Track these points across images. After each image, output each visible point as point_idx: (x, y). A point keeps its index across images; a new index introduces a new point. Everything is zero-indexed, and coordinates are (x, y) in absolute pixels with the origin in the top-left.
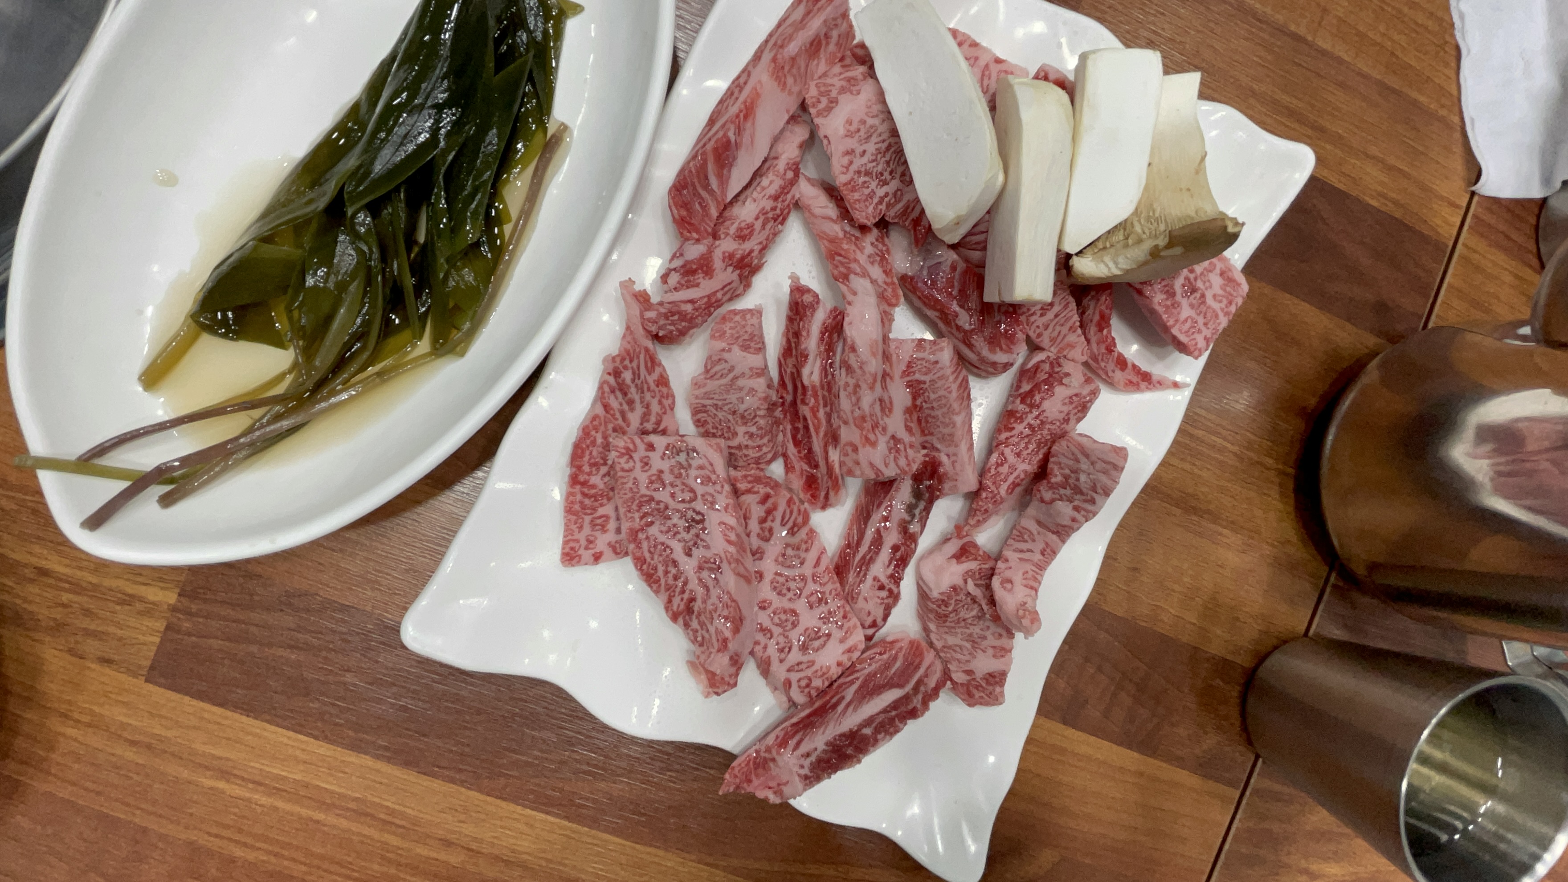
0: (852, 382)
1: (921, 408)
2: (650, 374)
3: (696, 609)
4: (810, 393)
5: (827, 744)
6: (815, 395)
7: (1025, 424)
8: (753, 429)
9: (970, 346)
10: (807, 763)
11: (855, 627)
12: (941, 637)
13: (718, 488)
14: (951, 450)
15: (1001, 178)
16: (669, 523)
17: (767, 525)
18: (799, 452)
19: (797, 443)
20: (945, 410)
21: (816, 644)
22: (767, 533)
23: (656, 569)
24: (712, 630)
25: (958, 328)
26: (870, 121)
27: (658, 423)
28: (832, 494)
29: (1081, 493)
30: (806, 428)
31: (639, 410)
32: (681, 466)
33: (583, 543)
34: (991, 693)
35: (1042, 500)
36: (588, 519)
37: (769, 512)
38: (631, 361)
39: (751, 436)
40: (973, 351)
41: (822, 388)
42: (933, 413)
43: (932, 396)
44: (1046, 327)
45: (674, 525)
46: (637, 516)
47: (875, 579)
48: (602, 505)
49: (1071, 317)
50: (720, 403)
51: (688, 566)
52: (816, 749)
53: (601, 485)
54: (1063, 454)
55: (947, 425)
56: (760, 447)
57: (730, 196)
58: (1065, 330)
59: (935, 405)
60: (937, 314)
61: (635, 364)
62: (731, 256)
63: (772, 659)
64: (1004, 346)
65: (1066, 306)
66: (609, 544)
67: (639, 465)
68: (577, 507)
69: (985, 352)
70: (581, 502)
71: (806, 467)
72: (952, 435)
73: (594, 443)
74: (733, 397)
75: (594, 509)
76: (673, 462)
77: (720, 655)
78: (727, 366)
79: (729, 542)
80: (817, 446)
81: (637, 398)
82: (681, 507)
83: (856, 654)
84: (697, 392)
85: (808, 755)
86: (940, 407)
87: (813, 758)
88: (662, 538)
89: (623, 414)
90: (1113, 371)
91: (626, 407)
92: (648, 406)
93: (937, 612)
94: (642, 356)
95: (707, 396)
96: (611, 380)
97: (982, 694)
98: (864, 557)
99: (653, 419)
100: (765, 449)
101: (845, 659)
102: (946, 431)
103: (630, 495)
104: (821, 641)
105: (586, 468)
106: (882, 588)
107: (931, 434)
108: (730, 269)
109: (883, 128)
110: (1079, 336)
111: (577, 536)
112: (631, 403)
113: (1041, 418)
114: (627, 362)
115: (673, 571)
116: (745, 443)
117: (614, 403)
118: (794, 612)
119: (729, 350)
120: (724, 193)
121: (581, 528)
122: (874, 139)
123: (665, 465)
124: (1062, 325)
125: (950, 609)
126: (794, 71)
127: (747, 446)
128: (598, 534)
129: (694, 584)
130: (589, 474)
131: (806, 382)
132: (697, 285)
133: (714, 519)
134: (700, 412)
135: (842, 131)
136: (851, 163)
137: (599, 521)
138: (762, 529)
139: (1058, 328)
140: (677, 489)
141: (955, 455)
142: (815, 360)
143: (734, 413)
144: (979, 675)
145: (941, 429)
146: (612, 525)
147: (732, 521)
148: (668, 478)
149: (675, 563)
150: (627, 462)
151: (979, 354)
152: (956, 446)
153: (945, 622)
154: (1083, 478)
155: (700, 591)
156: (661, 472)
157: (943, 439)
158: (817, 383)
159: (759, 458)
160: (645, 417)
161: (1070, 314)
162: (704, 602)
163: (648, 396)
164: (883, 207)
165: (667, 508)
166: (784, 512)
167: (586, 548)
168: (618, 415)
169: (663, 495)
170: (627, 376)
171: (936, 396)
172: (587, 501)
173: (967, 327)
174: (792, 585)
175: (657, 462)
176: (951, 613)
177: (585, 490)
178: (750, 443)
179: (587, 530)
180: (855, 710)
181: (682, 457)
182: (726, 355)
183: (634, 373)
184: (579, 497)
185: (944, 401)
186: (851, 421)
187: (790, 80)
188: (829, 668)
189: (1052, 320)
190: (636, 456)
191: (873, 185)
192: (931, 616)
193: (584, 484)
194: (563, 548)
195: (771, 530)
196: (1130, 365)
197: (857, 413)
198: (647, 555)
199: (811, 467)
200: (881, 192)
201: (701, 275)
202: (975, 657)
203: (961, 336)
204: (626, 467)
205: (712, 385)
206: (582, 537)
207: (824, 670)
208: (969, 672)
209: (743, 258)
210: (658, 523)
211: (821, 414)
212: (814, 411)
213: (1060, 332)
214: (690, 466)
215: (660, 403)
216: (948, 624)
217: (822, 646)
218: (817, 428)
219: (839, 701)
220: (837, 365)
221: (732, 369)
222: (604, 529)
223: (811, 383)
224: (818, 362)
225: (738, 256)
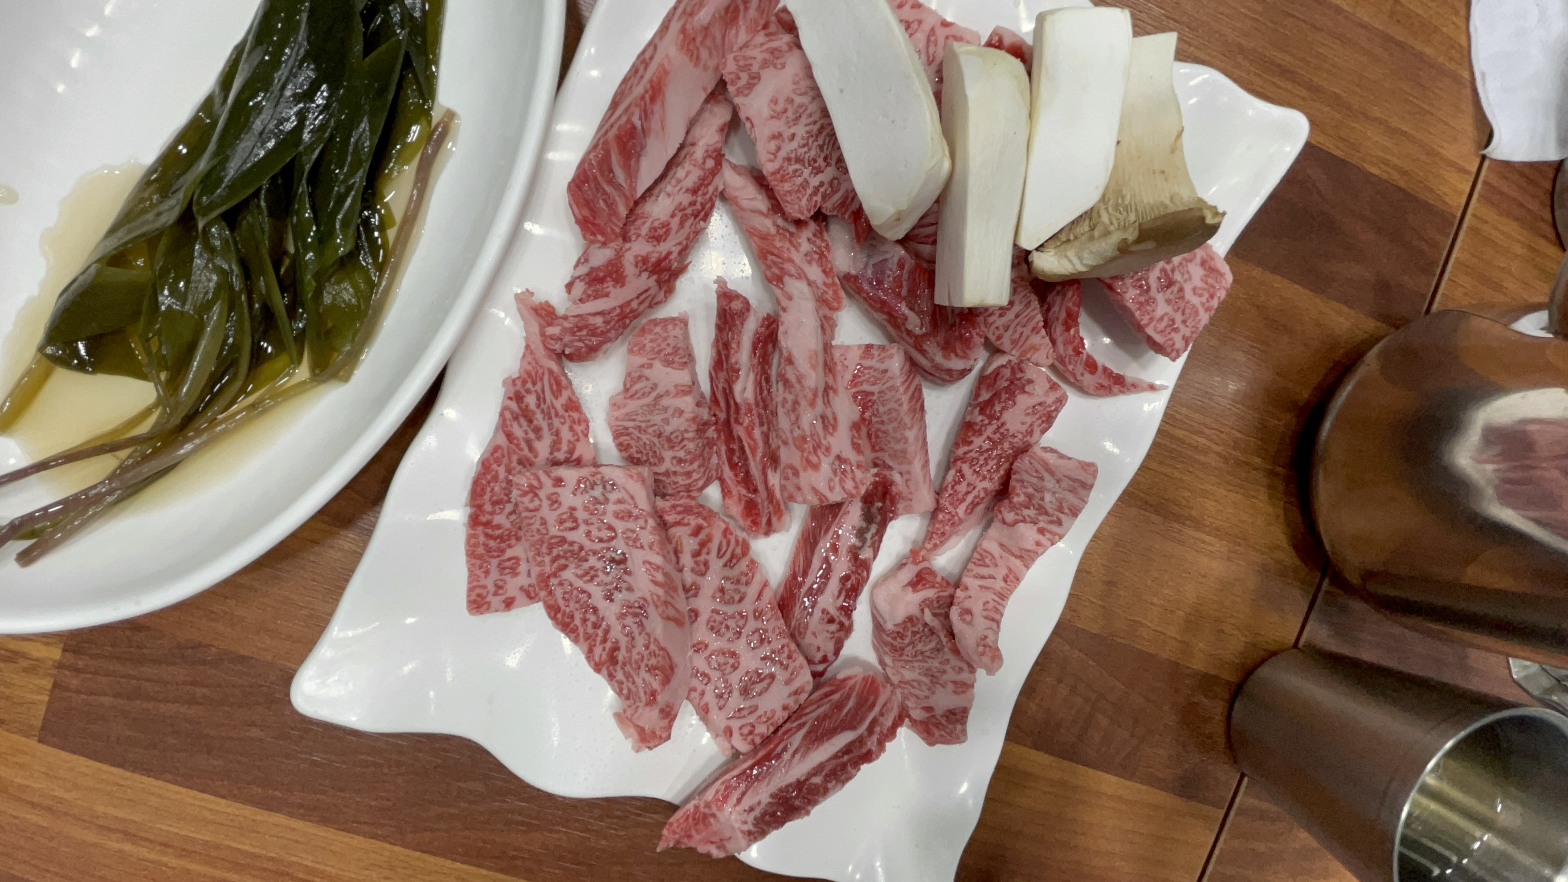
0: (790, 398)
1: (870, 422)
2: (556, 398)
3: (620, 658)
4: (744, 411)
5: (773, 796)
6: (750, 414)
7: (984, 437)
8: (681, 454)
9: (923, 352)
10: (751, 818)
11: (801, 667)
12: (898, 672)
13: (641, 522)
14: (904, 468)
15: (947, 165)
16: (586, 565)
17: (702, 558)
18: (736, 475)
19: (733, 466)
20: (895, 424)
21: (758, 688)
22: (702, 567)
23: (572, 617)
24: (639, 681)
25: (909, 333)
26: (798, 100)
27: (571, 451)
28: (774, 520)
29: (1047, 514)
30: (742, 449)
31: (547, 439)
32: (596, 501)
33: (491, 588)
34: (952, 732)
35: (1004, 522)
36: (495, 562)
37: (703, 544)
38: (534, 384)
39: (680, 461)
40: (926, 358)
41: (757, 405)
42: (883, 428)
43: (882, 409)
44: (1007, 328)
45: (591, 568)
46: (547, 559)
47: (824, 611)
48: (510, 546)
49: (1034, 317)
50: (643, 425)
51: (610, 611)
52: (759, 803)
53: (508, 525)
54: (1026, 472)
55: (899, 441)
56: (688, 474)
57: (639, 193)
58: (1027, 331)
59: (885, 418)
60: (885, 317)
61: (538, 387)
62: (645, 260)
63: (710, 706)
64: (959, 352)
65: (1028, 305)
66: (522, 589)
67: (546, 503)
68: (481, 550)
69: (939, 358)
70: (485, 545)
71: (744, 492)
72: (904, 451)
73: (495, 478)
74: (657, 418)
75: (503, 551)
76: (586, 498)
77: (648, 709)
78: (649, 384)
79: (655, 583)
80: (755, 470)
81: (544, 425)
82: (598, 546)
83: (803, 697)
84: (616, 414)
85: (752, 809)
86: (891, 421)
87: (757, 812)
88: (579, 583)
89: (529, 442)
90: (1082, 375)
91: (532, 435)
92: (557, 434)
93: (892, 645)
94: (546, 378)
95: (629, 417)
96: (513, 405)
97: (943, 733)
99: (564, 447)
100: (695, 476)
101: (791, 702)
102: (899, 447)
103: (537, 537)
104: (764, 684)
105: (488, 507)
106: (831, 621)
107: (882, 450)
108: (645, 275)
109: (813, 107)
110: (1043, 337)
111: (483, 582)
112: (537, 430)
113: (1002, 430)
114: (529, 385)
115: (593, 618)
116: (673, 469)
117: (518, 431)
118: (733, 654)
119: (650, 366)
120: (633, 189)
121: (487, 573)
122: (804, 120)
123: (578, 501)
124: (1024, 326)
125: (907, 641)
126: (708, 42)
127: (675, 473)
128: (507, 578)
129: (616, 633)
130: (492, 513)
131: (738, 399)
132: (607, 295)
133: (637, 558)
134: (621, 435)
135: (766, 112)
136: (779, 149)
137: (508, 564)
138: (696, 563)
139: (1019, 330)
140: (591, 528)
141: (908, 473)
142: (747, 376)
143: (660, 435)
144: (938, 712)
145: (892, 445)
146: (523, 568)
147: (658, 560)
148: (581, 515)
149: (595, 610)
150: (532, 501)
151: (932, 360)
152: (910, 463)
153: (901, 655)
154: (1048, 497)
155: (623, 641)
156: (573, 509)
157: (894, 456)
158: (751, 400)
159: (689, 485)
160: (555, 446)
161: (1033, 314)
162: (629, 651)
163: (556, 422)
164: (818, 198)
165: (581, 548)
166: (720, 544)
167: (496, 594)
168: (523, 445)
169: (578, 536)
170: (531, 400)
171: (886, 409)
172: (492, 543)
173: (917, 331)
174: (731, 623)
175: (568, 498)
176: (908, 645)
177: (489, 531)
178: (678, 469)
179: (494, 574)
180: (804, 756)
181: (598, 492)
182: (647, 372)
183: (538, 398)
184: (482, 539)
185: (894, 415)
186: (791, 441)
187: (704, 54)
188: (774, 712)
189: (1012, 321)
190: (542, 494)
191: (806, 172)
192: (887, 649)
193: (487, 524)
194: (468, 596)
195: (706, 564)
196: (1100, 369)
197: (797, 433)
198: (561, 603)
199: (748, 489)
200: (815, 181)
201: (611, 284)
202: (934, 693)
203: (911, 341)
204: (531, 506)
205: (633, 405)
206: (489, 582)
207: (769, 714)
208: (929, 709)
209: (659, 261)
210: (572, 566)
211: (758, 434)
212: (749, 432)
213: (1021, 334)
214: (607, 500)
215: (571, 429)
216: (904, 658)
217: (766, 689)
218: (754, 451)
219: (785, 749)
220: (773, 378)
221: (655, 387)
222: (514, 572)
223: (745, 400)
224: (752, 377)
225: (653, 259)
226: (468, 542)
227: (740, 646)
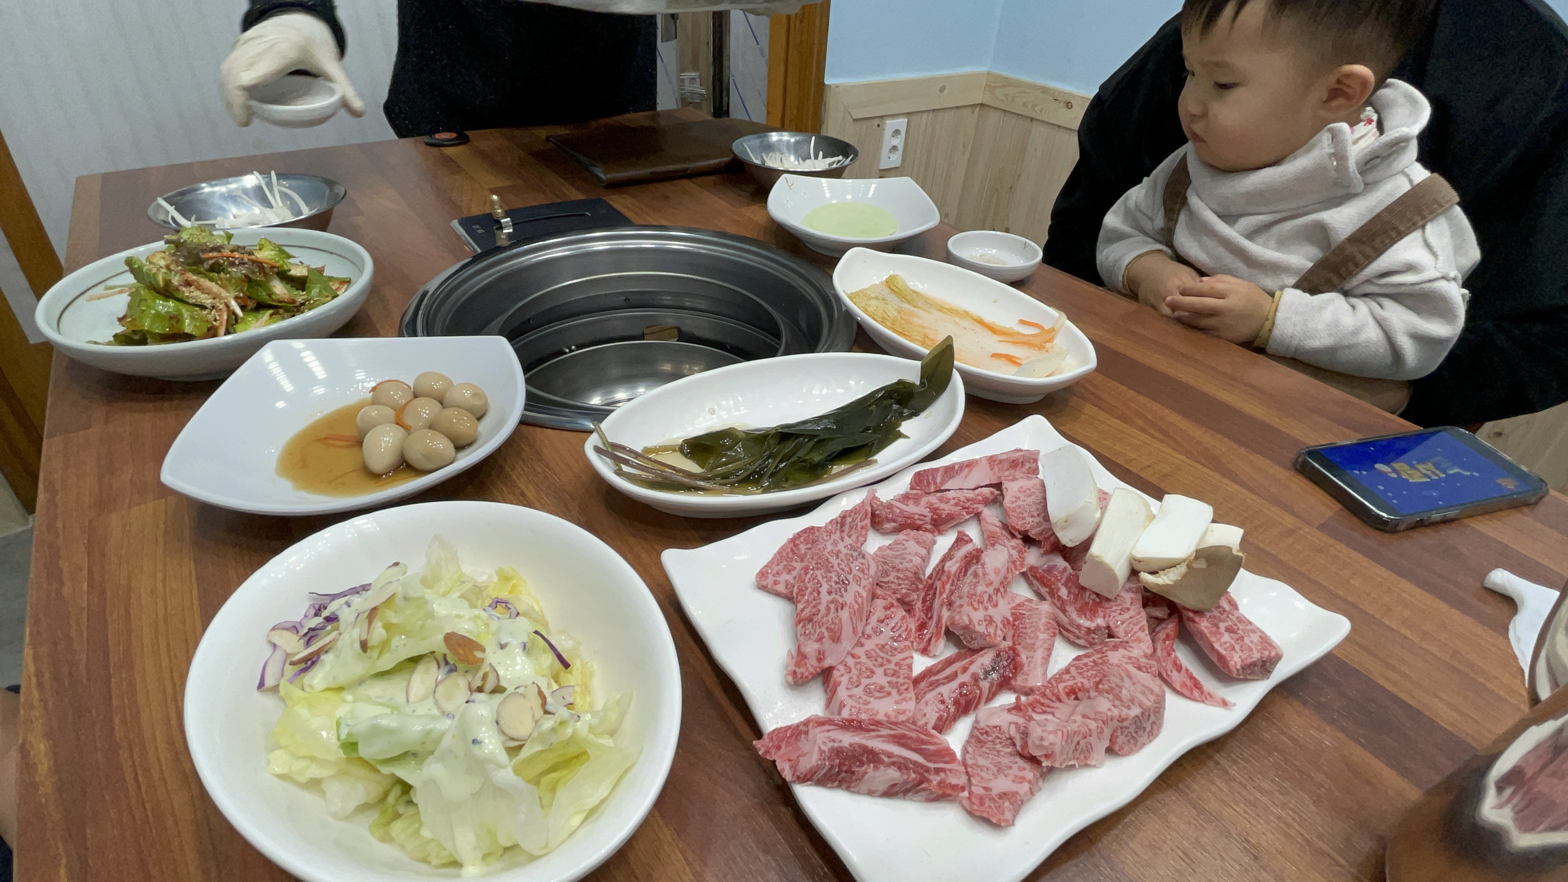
1: (1018, 626)
2: (861, 521)
3: (815, 619)
4: (945, 574)
5: (851, 745)
6: (949, 578)
8: (901, 576)
9: (1064, 611)
10: (830, 745)
11: (911, 699)
12: (975, 758)
13: (866, 577)
14: (1031, 654)
16: (829, 575)
18: (923, 607)
19: (924, 601)
20: (1033, 629)
21: (877, 694)
22: (879, 631)
23: (807, 588)
24: (818, 630)
25: (1059, 597)
26: (1033, 492)
28: (933, 640)
30: (935, 594)
32: (852, 556)
33: (774, 572)
34: (1000, 807)
36: (785, 563)
37: (887, 617)
38: (855, 514)
39: (899, 578)
40: (1066, 616)
41: (954, 575)
42: (1024, 631)
43: (1027, 621)
44: (1123, 623)
45: (831, 577)
46: (814, 562)
47: (941, 694)
48: (796, 561)
49: (1142, 621)
50: (888, 562)
51: (825, 598)
52: (841, 741)
53: (803, 552)
55: (1031, 637)
56: (899, 585)
57: (943, 488)
58: (1136, 628)
59: (1028, 626)
60: (1045, 588)
61: (855, 516)
62: (932, 504)
63: (842, 684)
64: (1088, 616)
65: (1139, 613)
66: (786, 581)
67: (831, 541)
68: (784, 554)
69: (1074, 615)
70: (788, 553)
71: (923, 616)
72: (1033, 644)
74: (897, 561)
76: (849, 552)
77: (815, 643)
78: (903, 547)
79: (856, 602)
80: (936, 605)
81: (847, 529)
82: (840, 571)
83: (902, 718)
84: (879, 553)
85: (834, 741)
86: (1031, 627)
87: (836, 745)
88: (820, 578)
92: (850, 534)
93: (978, 738)
94: (862, 514)
95: (883, 556)
96: (839, 518)
97: (992, 805)
98: (938, 680)
100: (902, 587)
101: (893, 715)
102: (1029, 641)
103: (817, 551)
104: (882, 695)
105: (802, 539)
106: (943, 702)
108: (928, 510)
109: (1040, 496)
110: (1146, 635)
111: (774, 566)
112: (842, 530)
113: (1105, 658)
114: (853, 514)
115: (815, 594)
116: (893, 580)
118: (872, 672)
119: (908, 541)
120: (942, 483)
121: (778, 565)
122: (1032, 497)
123: (845, 551)
124: (1135, 625)
125: (990, 737)
126: (1000, 466)
127: (892, 582)
128: (785, 573)
129: (822, 607)
130: (802, 543)
131: (946, 568)
132: (907, 505)
133: (853, 588)
135: (1016, 489)
136: (1016, 501)
137: (790, 567)
138: (877, 628)
139: (1131, 626)
140: (842, 563)
141: (1032, 657)
142: (957, 562)
143: (894, 568)
144: (995, 792)
145: (1027, 640)
146: (794, 573)
147: (864, 594)
148: (842, 556)
149: (819, 593)
150: (827, 536)
151: (1069, 617)
152: (1034, 649)
153: (981, 747)
155: (823, 611)
156: (840, 551)
157: (1025, 647)
158: (953, 573)
159: (897, 590)
161: (1141, 619)
162: (823, 617)
163: (853, 532)
164: (1029, 526)
165: (832, 567)
167: (774, 575)
169: (834, 561)
170: (849, 520)
171: (1030, 621)
172: (791, 554)
173: (1065, 598)
175: (841, 546)
176: (989, 741)
177: (794, 548)
178: (896, 581)
179: (781, 567)
180: (883, 741)
181: (855, 554)
182: (905, 542)
184: (789, 550)
185: (1034, 624)
186: (965, 597)
187: (996, 468)
188: (879, 713)
189: (1127, 620)
190: (833, 537)
191: (1026, 515)
192: (973, 740)
193: (796, 545)
194: (763, 568)
198: (807, 580)
199: (926, 615)
200: (1030, 519)
201: (912, 502)
202: (996, 778)
203: (1058, 604)
204: (825, 538)
205: (888, 552)
206: (776, 569)
207: (874, 712)
208: (987, 789)
209: (937, 509)
210: (822, 571)
211: (948, 587)
213: (1132, 629)
214: (857, 560)
215: (858, 537)
216: (984, 749)
217: (881, 698)
218: (941, 594)
219: (873, 730)
220: (969, 572)
221: (906, 548)
222: (789, 572)
223: (949, 572)
224: (958, 565)
225: (935, 506)
226: (782, 548)
227: (879, 671)
